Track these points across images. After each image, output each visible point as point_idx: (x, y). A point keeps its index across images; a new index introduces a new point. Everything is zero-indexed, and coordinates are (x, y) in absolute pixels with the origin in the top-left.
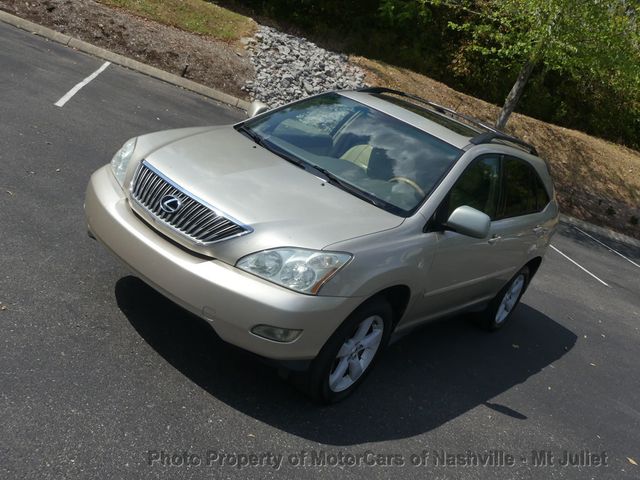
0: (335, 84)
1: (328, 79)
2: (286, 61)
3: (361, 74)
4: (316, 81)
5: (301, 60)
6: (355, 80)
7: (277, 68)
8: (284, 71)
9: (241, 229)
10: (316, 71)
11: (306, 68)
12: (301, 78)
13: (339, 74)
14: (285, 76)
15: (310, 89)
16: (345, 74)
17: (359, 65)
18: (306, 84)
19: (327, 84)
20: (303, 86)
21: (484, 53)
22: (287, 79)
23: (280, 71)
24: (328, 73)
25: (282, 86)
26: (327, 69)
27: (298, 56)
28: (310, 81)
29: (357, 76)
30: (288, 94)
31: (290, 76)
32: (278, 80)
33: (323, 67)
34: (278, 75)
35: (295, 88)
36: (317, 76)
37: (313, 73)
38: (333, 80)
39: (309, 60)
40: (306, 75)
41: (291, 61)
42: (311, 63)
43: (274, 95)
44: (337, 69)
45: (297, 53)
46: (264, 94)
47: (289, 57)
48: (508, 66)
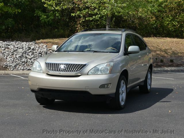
0: (38, 52)
1: (34, 51)
2: (14, 51)
3: (45, 46)
4: (30, 54)
5: (20, 48)
6: (44, 48)
7: (13, 55)
8: (16, 55)
9: (85, 65)
10: (28, 50)
11: (24, 50)
12: (24, 55)
13: (37, 49)
14: (17, 56)
15: (30, 57)
16: (39, 48)
17: (42, 43)
18: (27, 56)
19: (35, 54)
20: (26, 57)
21: (91, 19)
22: (19, 57)
23: (14, 55)
24: (33, 49)
25: (18, 60)
26: (32, 48)
27: (18, 48)
28: (28, 54)
29: (44, 47)
30: (22, 62)
31: (19, 56)
32: (16, 59)
33: (30, 48)
34: (15, 57)
35: (24, 59)
36: (30, 52)
37: (27, 51)
38: (36, 51)
39: (23, 47)
40: (25, 53)
41: (17, 50)
42: (24, 48)
43: (17, 64)
44: (35, 47)
45: (17, 46)
46: (13, 65)
47: (15, 49)
48: (99, 23)
